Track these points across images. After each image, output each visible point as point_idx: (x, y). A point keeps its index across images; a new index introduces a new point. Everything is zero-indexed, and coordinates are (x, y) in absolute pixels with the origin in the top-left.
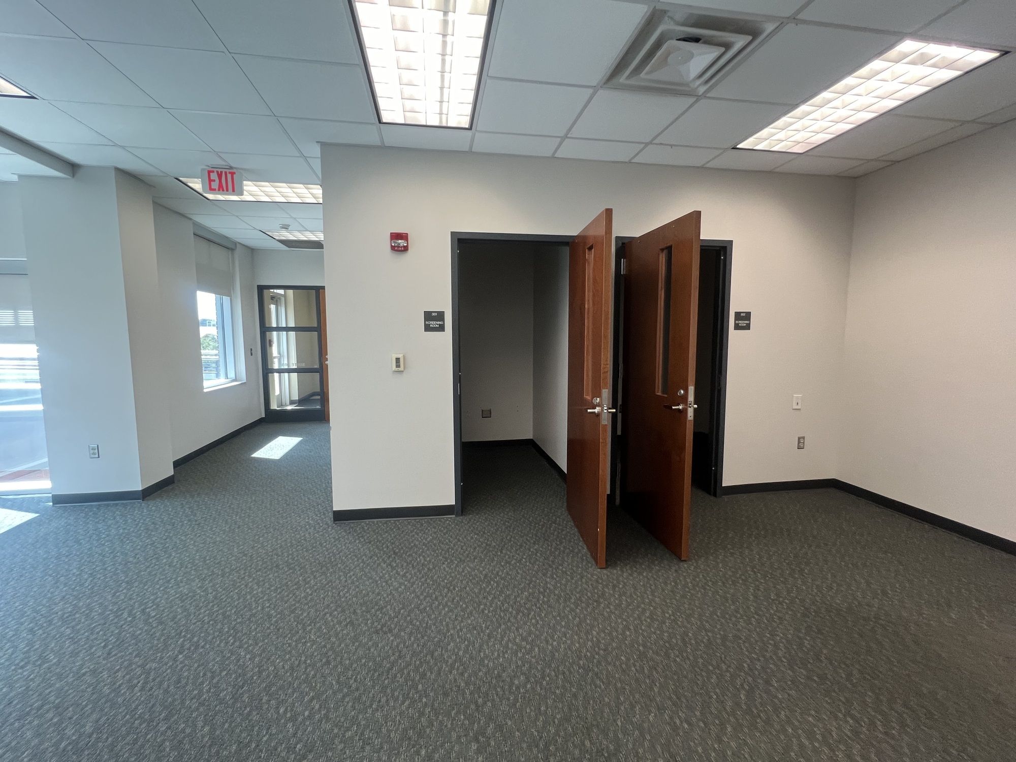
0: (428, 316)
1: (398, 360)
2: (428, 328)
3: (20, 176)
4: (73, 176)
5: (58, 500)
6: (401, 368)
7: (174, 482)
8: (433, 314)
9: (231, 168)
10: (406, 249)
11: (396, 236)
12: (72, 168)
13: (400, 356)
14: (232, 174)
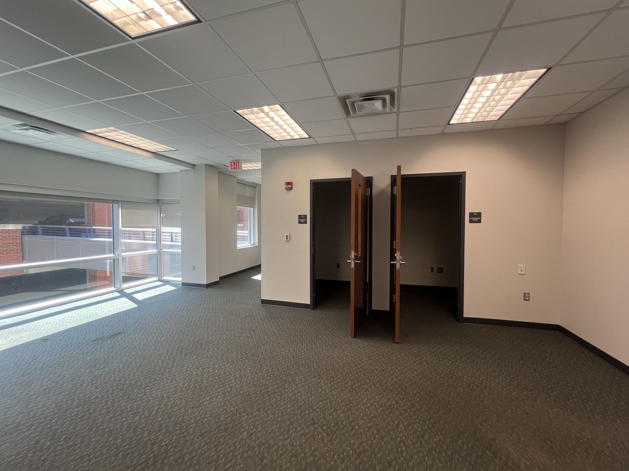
0: (300, 217)
1: (287, 236)
2: (300, 222)
3: (180, 170)
4: (194, 169)
5: (183, 284)
6: (288, 240)
7: (219, 284)
8: (302, 216)
9: (238, 160)
10: (291, 188)
11: (288, 184)
12: (194, 166)
13: (288, 234)
14: (238, 162)
